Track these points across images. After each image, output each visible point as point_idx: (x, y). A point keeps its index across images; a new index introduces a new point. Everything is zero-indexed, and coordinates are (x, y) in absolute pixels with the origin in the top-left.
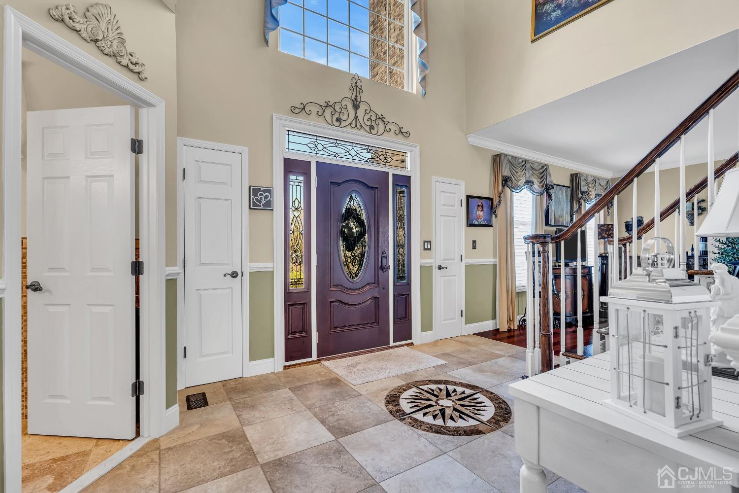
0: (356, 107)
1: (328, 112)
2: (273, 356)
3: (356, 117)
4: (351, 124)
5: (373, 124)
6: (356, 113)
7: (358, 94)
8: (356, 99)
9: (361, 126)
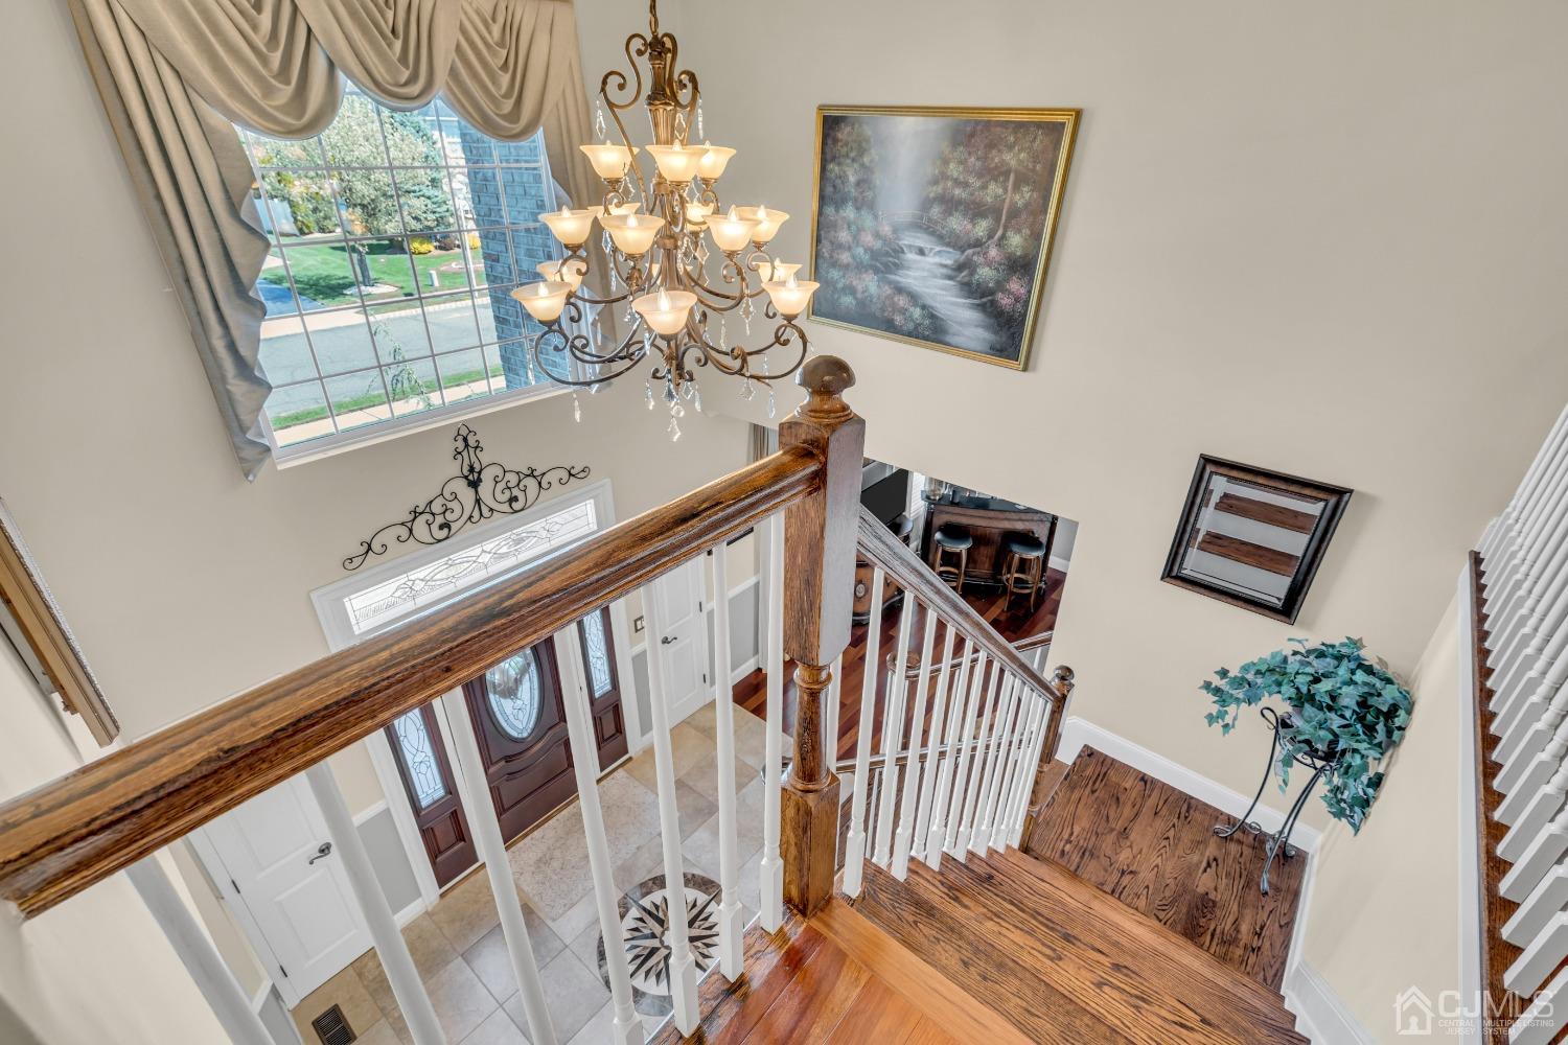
0: (474, 484)
1: (420, 527)
2: (420, 895)
3: (478, 501)
4: (471, 517)
5: (516, 492)
6: (477, 492)
7: (473, 459)
8: (472, 469)
9: (491, 510)
